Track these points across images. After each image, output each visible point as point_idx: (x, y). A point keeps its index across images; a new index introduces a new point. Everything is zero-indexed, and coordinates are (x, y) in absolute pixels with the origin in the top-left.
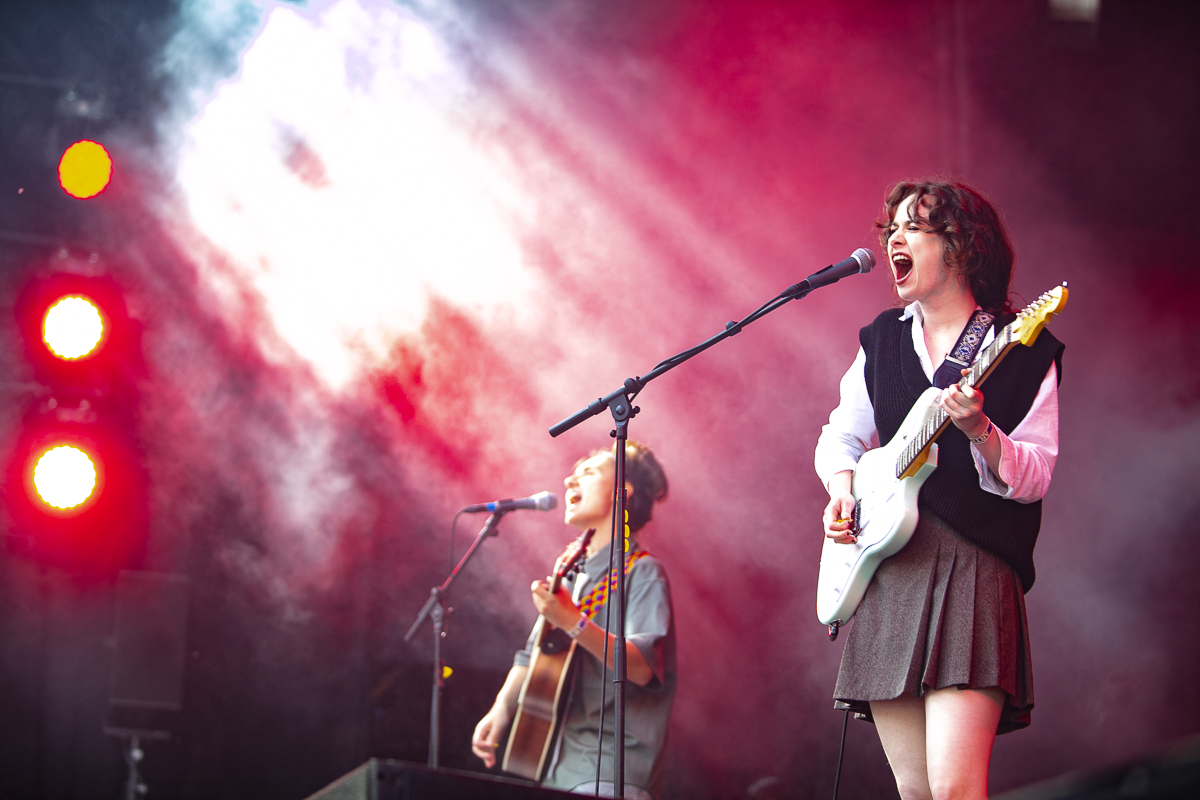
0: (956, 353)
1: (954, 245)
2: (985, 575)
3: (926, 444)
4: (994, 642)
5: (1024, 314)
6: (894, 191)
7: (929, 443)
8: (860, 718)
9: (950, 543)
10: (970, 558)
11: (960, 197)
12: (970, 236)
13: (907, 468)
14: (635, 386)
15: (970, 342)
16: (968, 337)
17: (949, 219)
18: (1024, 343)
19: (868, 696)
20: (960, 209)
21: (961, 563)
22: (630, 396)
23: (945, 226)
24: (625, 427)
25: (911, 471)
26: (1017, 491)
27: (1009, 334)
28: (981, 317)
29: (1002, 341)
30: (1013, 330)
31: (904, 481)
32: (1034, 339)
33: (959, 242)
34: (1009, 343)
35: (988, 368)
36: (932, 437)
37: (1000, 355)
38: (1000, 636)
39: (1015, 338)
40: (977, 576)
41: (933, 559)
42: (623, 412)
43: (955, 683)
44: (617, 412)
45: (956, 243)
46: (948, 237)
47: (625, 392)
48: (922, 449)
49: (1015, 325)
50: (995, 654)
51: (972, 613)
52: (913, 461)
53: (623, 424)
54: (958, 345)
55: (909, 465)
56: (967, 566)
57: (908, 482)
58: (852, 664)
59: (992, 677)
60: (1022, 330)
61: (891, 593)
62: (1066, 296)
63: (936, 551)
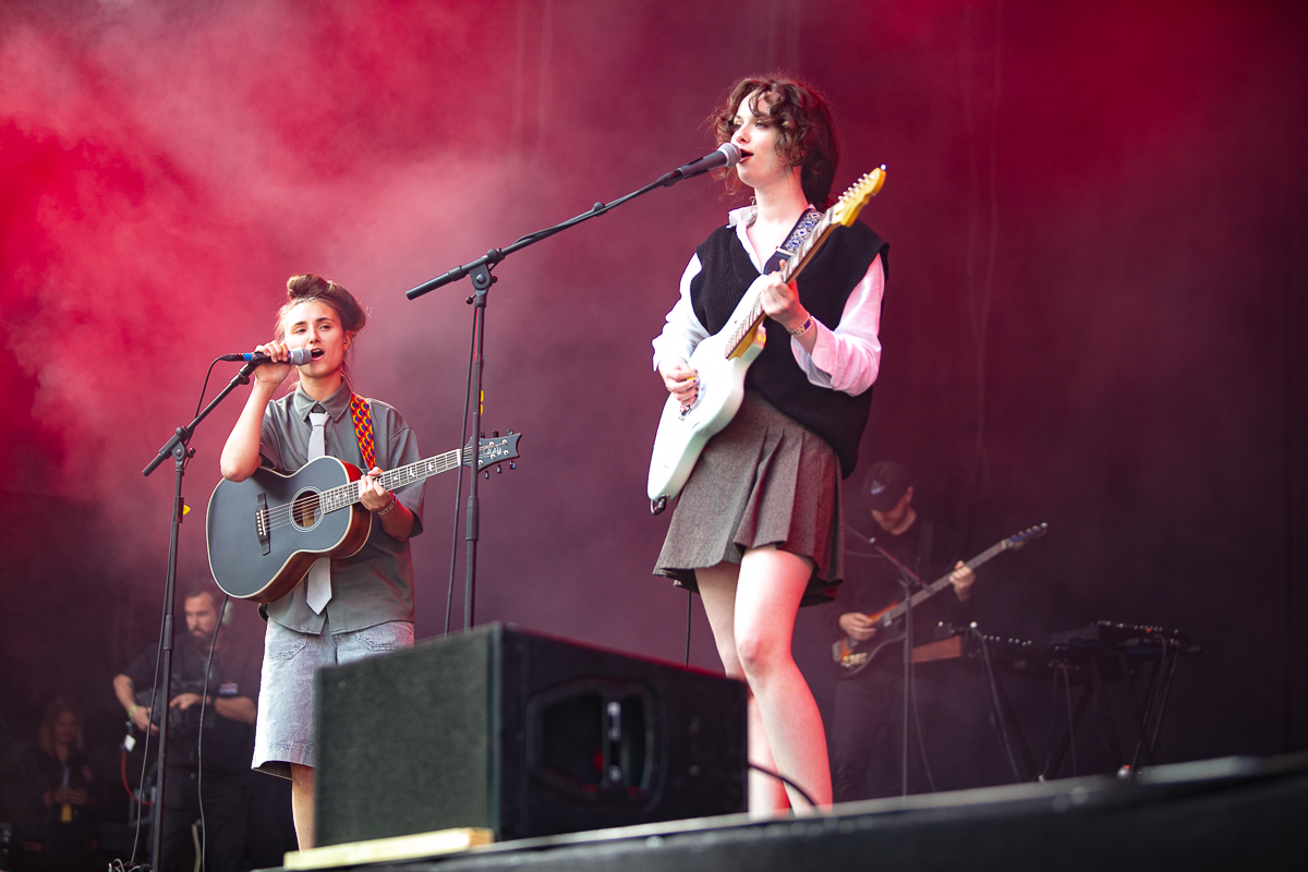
0: (787, 246)
1: (786, 140)
2: (811, 453)
3: (754, 324)
4: (814, 515)
5: (846, 198)
6: (738, 89)
7: (755, 324)
8: (677, 586)
9: (778, 424)
10: (797, 439)
11: (799, 95)
12: (802, 132)
13: (735, 348)
14: (496, 258)
15: (800, 235)
16: (798, 231)
17: (787, 114)
18: (843, 223)
19: (688, 564)
20: (798, 107)
21: (789, 443)
22: (490, 266)
23: (783, 121)
24: (485, 296)
25: (739, 351)
26: (841, 383)
27: (831, 215)
28: (812, 214)
29: (824, 224)
30: (835, 212)
31: (733, 360)
32: (853, 220)
33: (792, 137)
34: (830, 225)
35: (811, 249)
36: (758, 318)
37: (822, 235)
38: (818, 512)
39: (834, 221)
40: (802, 455)
41: (762, 440)
42: (484, 281)
43: (774, 540)
44: (478, 281)
45: (788, 138)
46: (782, 130)
47: (487, 262)
48: (750, 329)
49: (837, 208)
50: (814, 526)
51: (794, 483)
52: (740, 341)
53: (484, 292)
54: (788, 238)
55: (737, 345)
56: (793, 447)
57: (736, 362)
58: (677, 535)
59: (809, 546)
60: (843, 211)
61: (719, 470)
62: (883, 179)
63: (764, 431)
